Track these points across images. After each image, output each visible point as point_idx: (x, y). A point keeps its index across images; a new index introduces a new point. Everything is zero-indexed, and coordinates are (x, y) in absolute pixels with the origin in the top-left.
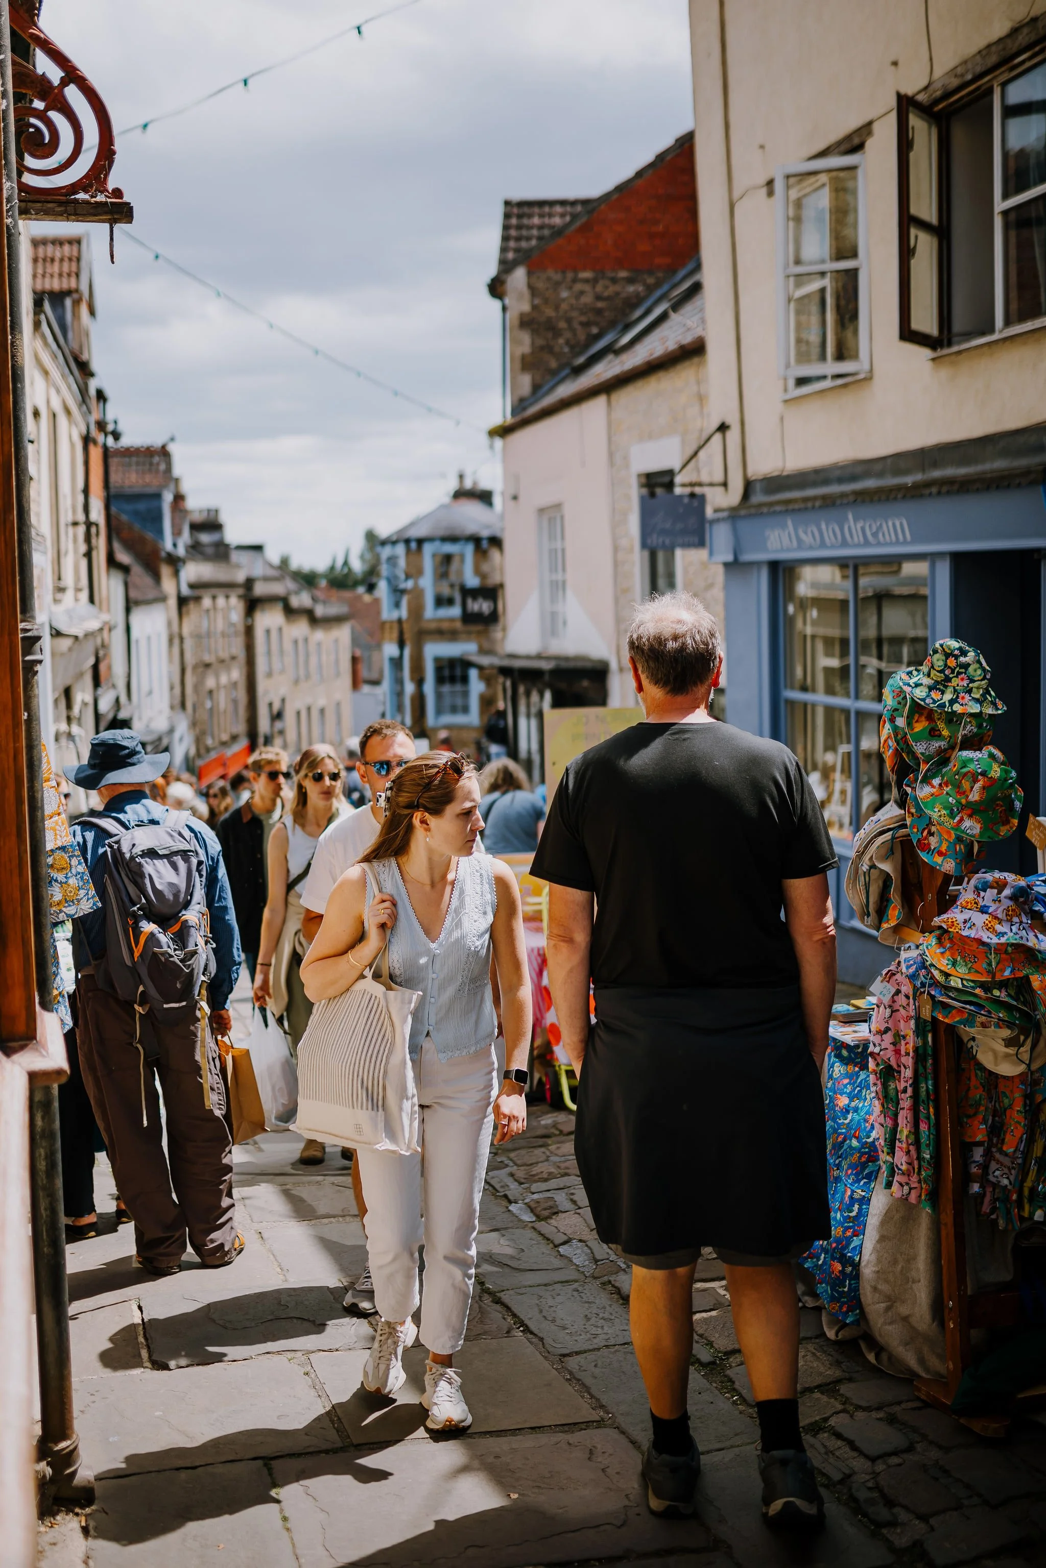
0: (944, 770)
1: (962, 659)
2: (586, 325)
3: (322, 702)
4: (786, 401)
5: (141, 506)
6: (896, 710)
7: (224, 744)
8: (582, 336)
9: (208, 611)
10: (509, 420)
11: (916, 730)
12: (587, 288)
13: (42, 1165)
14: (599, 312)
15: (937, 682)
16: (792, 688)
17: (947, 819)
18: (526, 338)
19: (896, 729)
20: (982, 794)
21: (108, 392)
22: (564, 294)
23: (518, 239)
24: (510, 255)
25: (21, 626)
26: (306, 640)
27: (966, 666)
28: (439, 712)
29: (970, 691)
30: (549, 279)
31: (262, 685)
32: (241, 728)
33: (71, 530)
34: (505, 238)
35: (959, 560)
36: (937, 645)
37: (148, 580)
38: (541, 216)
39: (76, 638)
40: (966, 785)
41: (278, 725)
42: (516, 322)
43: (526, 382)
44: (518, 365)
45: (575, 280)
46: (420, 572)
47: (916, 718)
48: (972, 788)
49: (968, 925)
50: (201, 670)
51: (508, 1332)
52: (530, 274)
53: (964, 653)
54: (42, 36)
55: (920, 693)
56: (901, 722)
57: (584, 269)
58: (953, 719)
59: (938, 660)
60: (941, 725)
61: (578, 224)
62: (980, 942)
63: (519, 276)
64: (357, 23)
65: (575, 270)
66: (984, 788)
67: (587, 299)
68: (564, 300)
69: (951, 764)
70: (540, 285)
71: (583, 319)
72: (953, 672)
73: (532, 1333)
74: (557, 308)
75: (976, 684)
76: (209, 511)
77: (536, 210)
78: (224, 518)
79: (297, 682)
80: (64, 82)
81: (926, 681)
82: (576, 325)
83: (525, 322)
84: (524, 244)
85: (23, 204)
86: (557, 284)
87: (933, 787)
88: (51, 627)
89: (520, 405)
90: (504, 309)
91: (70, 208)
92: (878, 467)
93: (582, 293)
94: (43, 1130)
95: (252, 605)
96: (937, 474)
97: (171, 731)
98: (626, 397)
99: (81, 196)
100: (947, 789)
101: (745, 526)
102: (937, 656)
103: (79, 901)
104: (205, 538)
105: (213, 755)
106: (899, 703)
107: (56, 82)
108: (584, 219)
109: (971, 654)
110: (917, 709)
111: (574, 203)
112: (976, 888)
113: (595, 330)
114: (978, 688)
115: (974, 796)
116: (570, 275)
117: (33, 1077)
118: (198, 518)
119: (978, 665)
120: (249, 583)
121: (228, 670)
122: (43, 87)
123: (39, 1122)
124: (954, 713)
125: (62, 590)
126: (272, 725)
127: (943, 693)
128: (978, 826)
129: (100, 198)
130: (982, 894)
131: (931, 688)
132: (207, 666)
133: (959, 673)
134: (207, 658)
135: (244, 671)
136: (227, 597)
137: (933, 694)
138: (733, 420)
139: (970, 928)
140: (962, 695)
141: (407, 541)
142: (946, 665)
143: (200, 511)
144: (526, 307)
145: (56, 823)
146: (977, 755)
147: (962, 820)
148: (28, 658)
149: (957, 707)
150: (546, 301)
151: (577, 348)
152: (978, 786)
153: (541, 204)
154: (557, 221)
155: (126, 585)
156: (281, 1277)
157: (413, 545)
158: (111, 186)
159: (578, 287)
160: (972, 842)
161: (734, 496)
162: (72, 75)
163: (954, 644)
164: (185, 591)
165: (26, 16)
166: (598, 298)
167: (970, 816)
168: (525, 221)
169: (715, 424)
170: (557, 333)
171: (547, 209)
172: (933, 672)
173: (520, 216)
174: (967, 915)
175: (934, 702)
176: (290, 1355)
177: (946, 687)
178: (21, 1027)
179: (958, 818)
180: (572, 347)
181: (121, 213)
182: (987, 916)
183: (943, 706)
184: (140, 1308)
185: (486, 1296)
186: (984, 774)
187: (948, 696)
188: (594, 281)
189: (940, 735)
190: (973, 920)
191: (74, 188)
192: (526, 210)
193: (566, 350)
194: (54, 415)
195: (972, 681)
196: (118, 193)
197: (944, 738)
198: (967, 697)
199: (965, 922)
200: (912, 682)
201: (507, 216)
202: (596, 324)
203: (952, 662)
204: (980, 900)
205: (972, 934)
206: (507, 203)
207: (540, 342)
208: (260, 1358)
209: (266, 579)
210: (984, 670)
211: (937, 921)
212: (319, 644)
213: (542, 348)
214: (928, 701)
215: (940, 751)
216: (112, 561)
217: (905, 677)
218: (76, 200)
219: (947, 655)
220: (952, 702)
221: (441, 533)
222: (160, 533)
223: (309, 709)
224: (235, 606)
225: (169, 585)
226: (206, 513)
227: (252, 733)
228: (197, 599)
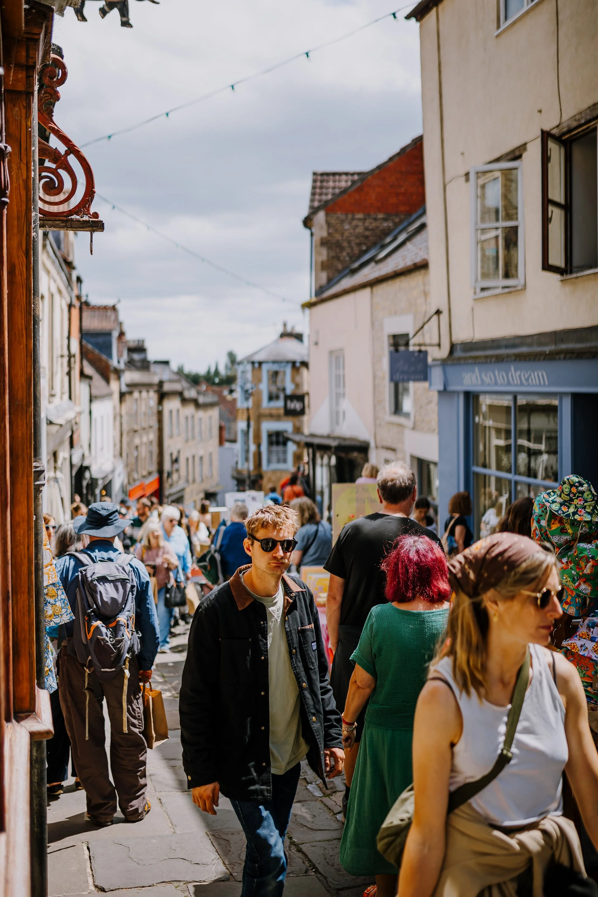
0: (569, 554)
1: (580, 488)
2: (359, 245)
3: (201, 452)
4: (475, 300)
5: (100, 340)
6: (541, 516)
7: (144, 477)
8: (357, 252)
9: (136, 400)
10: (314, 299)
11: (553, 529)
12: (360, 223)
13: (36, 779)
14: (367, 237)
15: (565, 501)
16: (477, 465)
17: (571, 583)
18: (324, 252)
19: (541, 527)
20: (591, 570)
21: (83, 278)
22: (347, 227)
23: (321, 194)
24: (316, 204)
25: (34, 464)
26: (193, 417)
27: (582, 493)
28: (269, 461)
29: (585, 508)
30: (338, 218)
31: (167, 442)
32: (154, 467)
33: (59, 360)
34: (313, 194)
35: (576, 397)
36: (566, 479)
37: (102, 383)
38: (334, 181)
39: (61, 425)
40: (582, 564)
41: (176, 466)
42: (319, 242)
43: (324, 276)
44: (319, 267)
45: (353, 219)
46: (260, 380)
47: (553, 521)
48: (586, 566)
49: (583, 648)
50: (131, 434)
51: (306, 872)
52: (327, 215)
53: (581, 485)
54: (56, 127)
55: (555, 507)
56: (543, 523)
57: (358, 212)
58: (575, 524)
59: (566, 488)
60: (567, 526)
61: (355, 187)
62: (590, 658)
63: (321, 216)
64: (231, 84)
65: (353, 213)
66: (593, 566)
67: (360, 230)
68: (346, 230)
69: (574, 551)
70: (333, 221)
71: (357, 241)
72: (575, 496)
73: (320, 873)
74: (342, 234)
75: (588, 503)
76: (139, 341)
77: (331, 177)
78: (147, 345)
79: (187, 441)
80: (67, 153)
81: (559, 500)
82: (353, 244)
83: (324, 243)
84: (324, 198)
85: (42, 222)
86: (342, 222)
87: (563, 563)
88: (47, 419)
89: (320, 291)
90: (312, 235)
91: (68, 224)
92: (529, 341)
93: (357, 226)
94: (37, 758)
95: (162, 396)
96: (563, 346)
97: (113, 471)
98: (381, 289)
99: (75, 217)
100: (571, 565)
101: (450, 370)
102: (565, 486)
103: (62, 615)
104: (136, 357)
105: (138, 483)
106: (543, 512)
107: (63, 152)
108: (359, 184)
109: (586, 485)
110: (553, 516)
111: (353, 174)
112: (588, 625)
113: (364, 248)
114: (589, 506)
115: (587, 570)
116: (350, 216)
117: (32, 735)
118: (132, 345)
119: (590, 492)
120: (161, 384)
121: (147, 434)
122: (55, 156)
123: (35, 754)
124: (575, 520)
125: (52, 396)
126: (172, 466)
127: (569, 508)
128: (590, 588)
129: (86, 218)
130: (592, 630)
131: (561, 504)
132: (136, 431)
133: (578, 497)
134: (136, 427)
135: (157, 434)
136: (148, 392)
137: (563, 508)
138: (444, 309)
139: (584, 650)
140: (580, 509)
141: (253, 363)
142: (570, 491)
143: (134, 341)
144: (325, 234)
145: (50, 570)
146: (589, 546)
147: (580, 584)
148: (37, 483)
149: (577, 517)
150: (336, 230)
151: (354, 258)
152: (589, 565)
153: (334, 174)
154: (343, 184)
155: (90, 386)
156: (172, 830)
157: (257, 365)
158: (92, 211)
159: (355, 223)
160: (586, 597)
161: (444, 352)
162: (72, 149)
163: (575, 479)
164: (124, 389)
165: (47, 117)
166: (367, 229)
167: (585, 582)
168: (325, 184)
169: (434, 310)
170: (342, 249)
171: (337, 177)
172: (563, 495)
173: (322, 181)
174: (583, 641)
175: (564, 513)
176: (176, 884)
177: (571, 504)
178: (26, 704)
179: (577, 584)
180: (351, 257)
181: (97, 227)
182: (594, 644)
183: (568, 515)
184: (88, 848)
185: (293, 847)
186: (593, 558)
187: (572, 510)
188: (364, 219)
189: (567, 533)
190: (586, 645)
191: (71, 212)
192: (325, 177)
193: (347, 259)
194: (52, 295)
195: (586, 501)
196: (96, 215)
197: (569, 534)
198: (583, 511)
199: (582, 646)
200: (550, 499)
201: (315, 181)
202: (365, 244)
203: (574, 490)
204: (591, 634)
205: (586, 654)
206: (315, 174)
207: (332, 254)
208: (159, 885)
209: (171, 381)
210: (593, 495)
211: (564, 643)
212: (200, 419)
213: (333, 258)
214: (560, 512)
215: (567, 542)
216: (82, 374)
217: (546, 496)
218: (72, 220)
219: (572, 486)
220: (574, 513)
221: (272, 358)
222: (110, 355)
223: (194, 457)
224: (152, 397)
225: (115, 386)
226: (137, 342)
227: (160, 471)
228: (131, 393)
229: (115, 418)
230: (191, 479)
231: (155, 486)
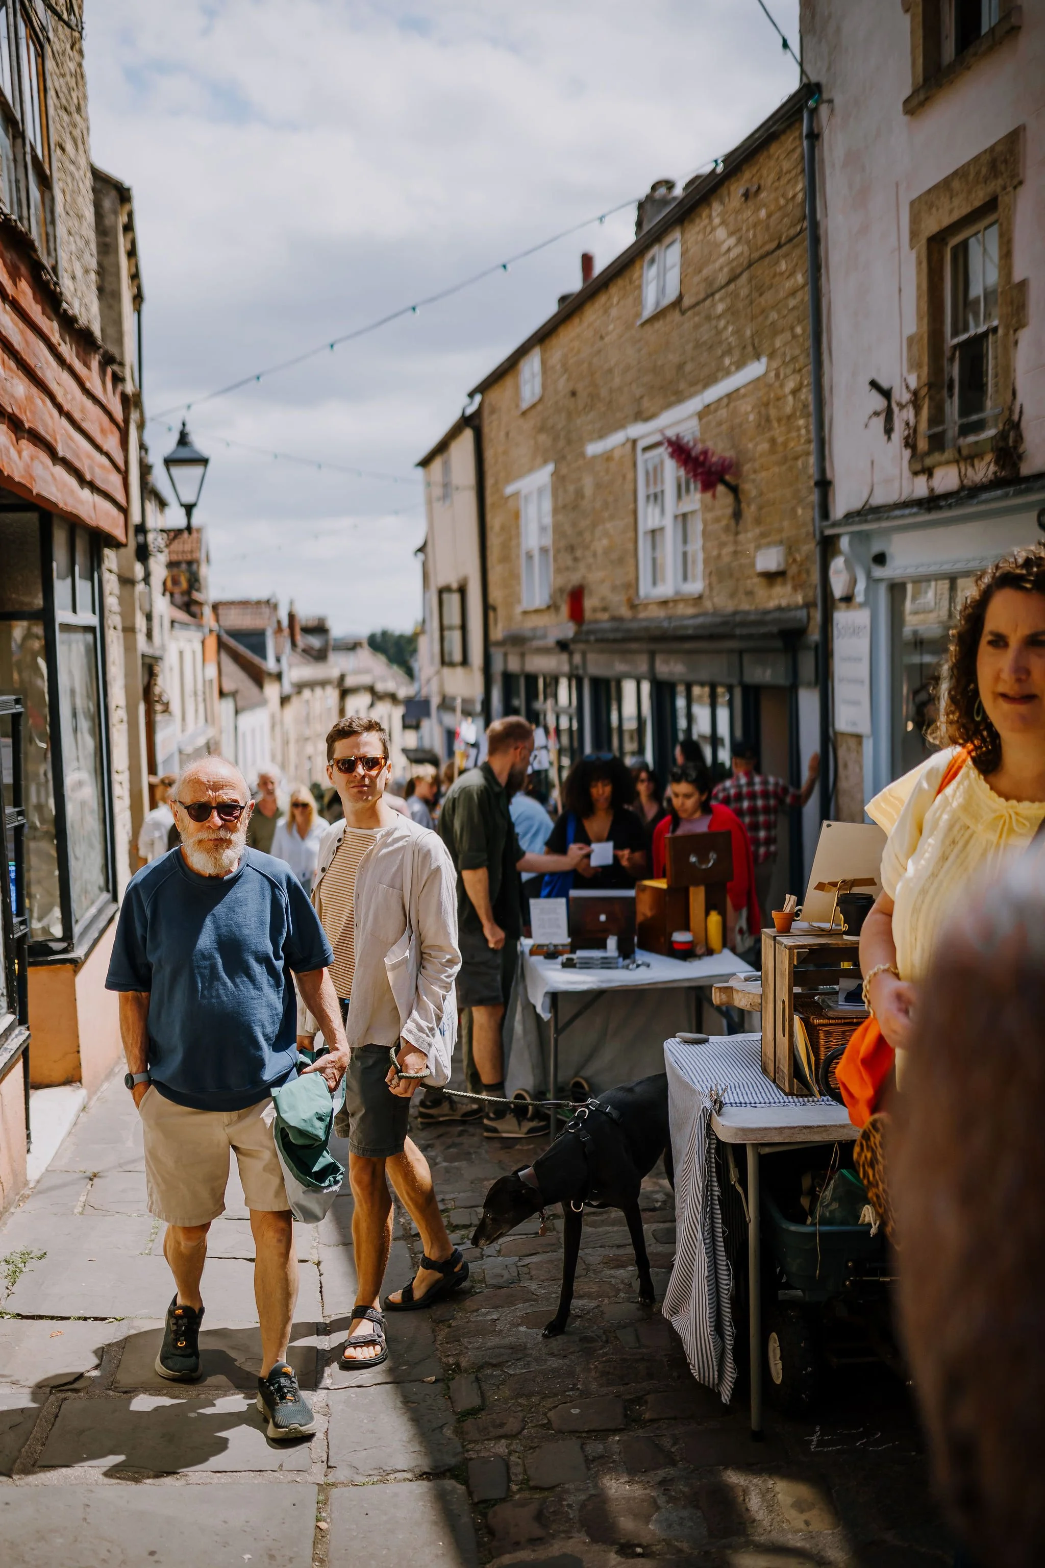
9: (307, 702)
37: (254, 689)
95: (345, 693)
104: (315, 640)
118: (312, 623)
120: (342, 678)
134: (308, 733)
136: (324, 690)
143: (309, 620)
155: (235, 700)
164: (288, 691)
209: (357, 672)
216: (222, 694)
222: (264, 656)
224: (332, 694)
225: (272, 691)
228: (299, 692)
229: (273, 727)
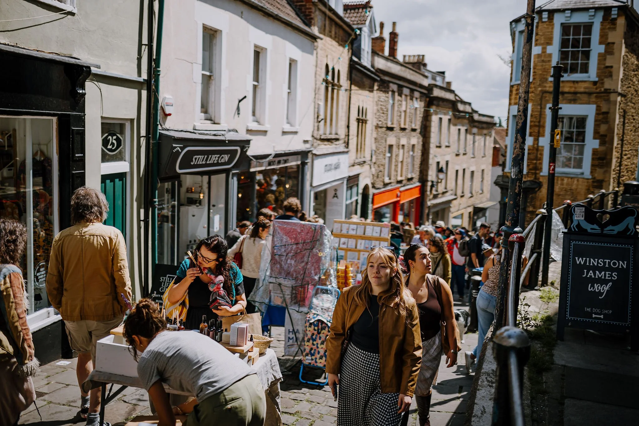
3: (472, 169)
7: (400, 182)
31: (433, 150)
32: (416, 175)
41: (441, 176)
50: (384, 129)
76: (419, 56)
78: (426, 61)
79: (457, 154)
105: (389, 188)
121: (408, 136)
126: (437, 176)
132: (391, 129)
135: (420, 139)
223: (464, 170)
226: (417, 58)
227: (423, 179)
230: (459, 193)
231: (416, 195)
